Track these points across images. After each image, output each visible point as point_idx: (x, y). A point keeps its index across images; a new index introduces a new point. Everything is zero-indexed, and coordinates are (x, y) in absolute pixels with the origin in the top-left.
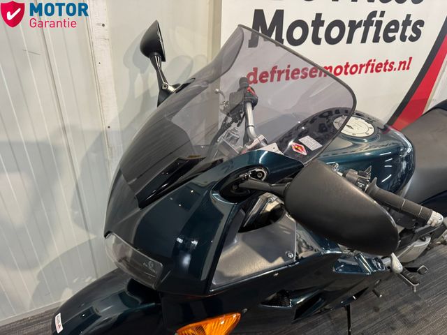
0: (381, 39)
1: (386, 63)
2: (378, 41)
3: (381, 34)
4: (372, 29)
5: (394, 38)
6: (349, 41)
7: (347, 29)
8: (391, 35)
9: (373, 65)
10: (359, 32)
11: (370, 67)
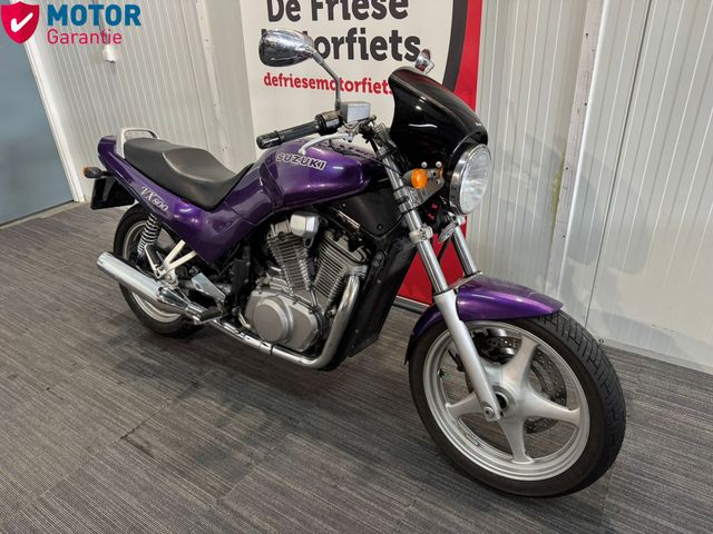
0: (370, 56)
1: (384, 84)
2: (367, 58)
3: (368, 51)
4: (357, 46)
5: (383, 57)
6: (337, 56)
7: (332, 45)
8: (380, 52)
9: (370, 84)
10: (344, 48)
11: (367, 86)
